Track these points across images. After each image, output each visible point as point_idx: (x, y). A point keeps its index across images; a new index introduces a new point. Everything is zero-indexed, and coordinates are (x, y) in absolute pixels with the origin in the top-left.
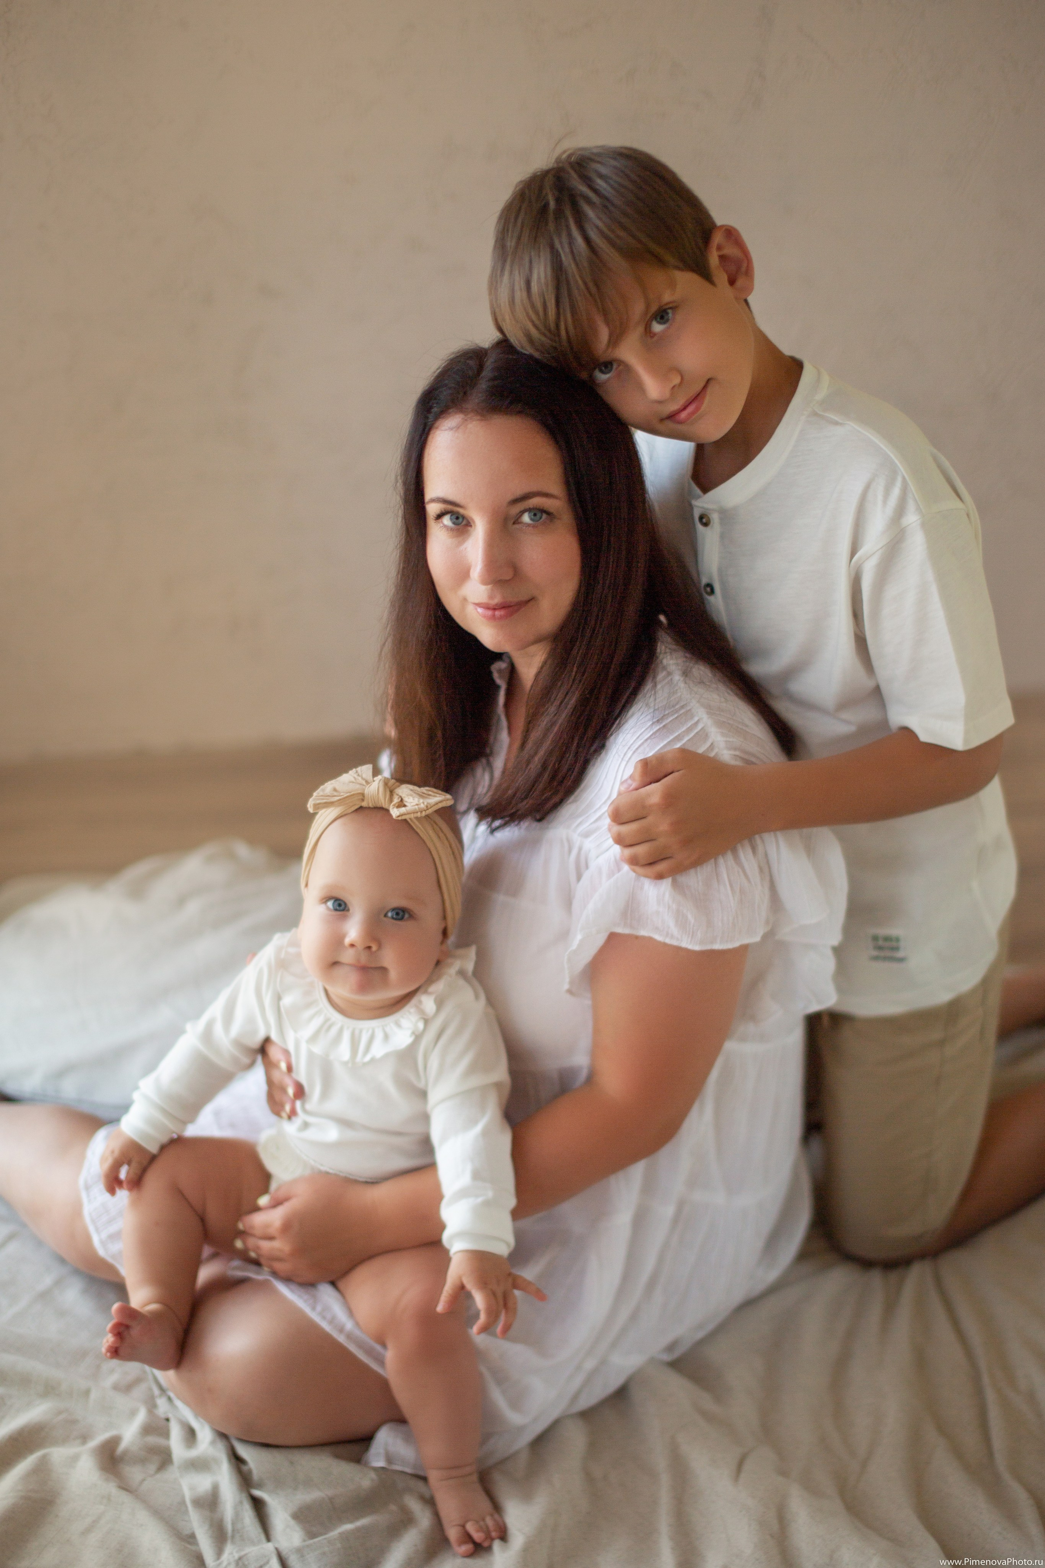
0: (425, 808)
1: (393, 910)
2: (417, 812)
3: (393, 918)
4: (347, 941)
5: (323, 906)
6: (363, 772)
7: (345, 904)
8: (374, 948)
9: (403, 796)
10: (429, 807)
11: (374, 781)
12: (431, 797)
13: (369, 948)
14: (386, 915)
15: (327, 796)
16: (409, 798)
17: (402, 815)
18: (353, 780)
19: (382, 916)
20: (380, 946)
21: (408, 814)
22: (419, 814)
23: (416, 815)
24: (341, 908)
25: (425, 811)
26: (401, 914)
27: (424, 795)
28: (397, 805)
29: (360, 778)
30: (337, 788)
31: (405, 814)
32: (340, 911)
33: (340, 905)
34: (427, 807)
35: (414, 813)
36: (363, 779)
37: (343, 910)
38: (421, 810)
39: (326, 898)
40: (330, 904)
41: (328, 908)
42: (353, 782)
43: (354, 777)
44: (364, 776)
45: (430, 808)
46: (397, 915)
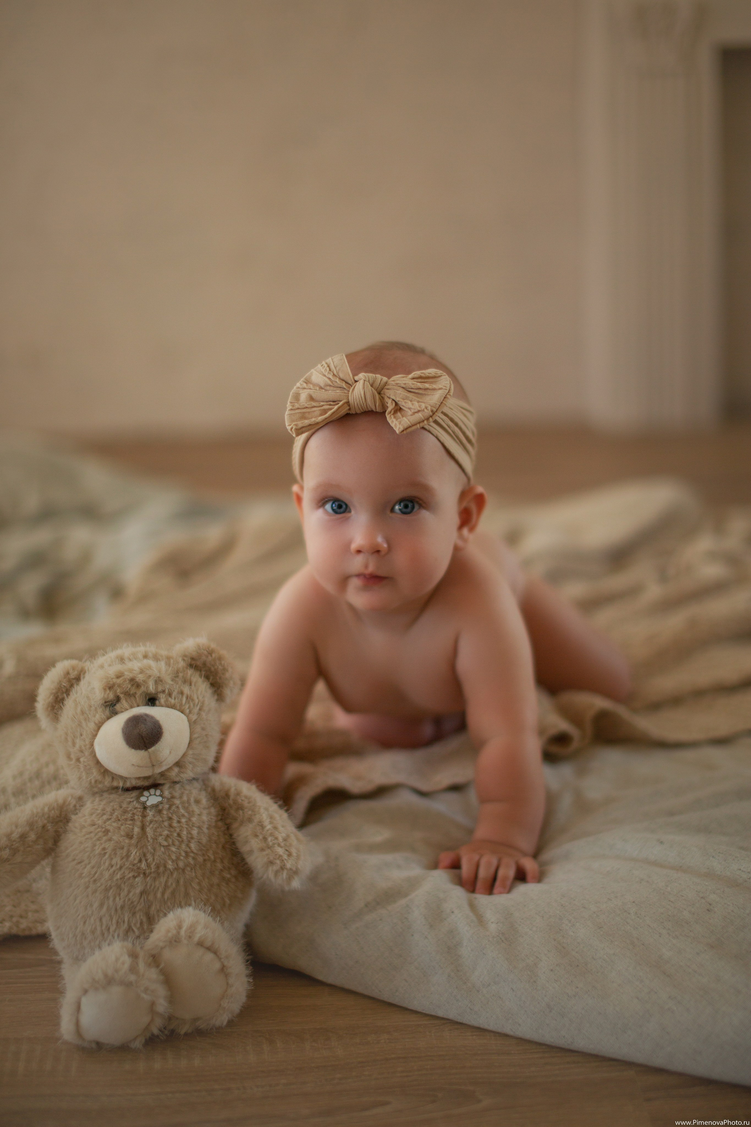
0: (431, 414)
1: (400, 501)
2: (423, 421)
3: (401, 512)
5: (321, 511)
6: (337, 369)
7: (346, 505)
8: (383, 552)
9: (397, 399)
10: (435, 410)
11: (356, 381)
12: (429, 392)
13: (378, 551)
14: (392, 510)
15: (305, 408)
16: (405, 403)
17: (406, 429)
18: (329, 382)
19: (389, 512)
20: (390, 546)
21: (413, 425)
22: (426, 422)
23: (422, 425)
24: (342, 510)
25: (431, 416)
26: (410, 505)
27: (420, 392)
28: (393, 412)
29: (337, 380)
30: (314, 396)
31: (410, 427)
32: (340, 513)
33: (340, 507)
34: (432, 411)
35: (419, 423)
36: (342, 380)
37: (344, 512)
38: (426, 417)
39: (323, 500)
40: (328, 507)
41: (326, 511)
42: (330, 386)
43: (329, 379)
44: (342, 376)
46: (406, 506)
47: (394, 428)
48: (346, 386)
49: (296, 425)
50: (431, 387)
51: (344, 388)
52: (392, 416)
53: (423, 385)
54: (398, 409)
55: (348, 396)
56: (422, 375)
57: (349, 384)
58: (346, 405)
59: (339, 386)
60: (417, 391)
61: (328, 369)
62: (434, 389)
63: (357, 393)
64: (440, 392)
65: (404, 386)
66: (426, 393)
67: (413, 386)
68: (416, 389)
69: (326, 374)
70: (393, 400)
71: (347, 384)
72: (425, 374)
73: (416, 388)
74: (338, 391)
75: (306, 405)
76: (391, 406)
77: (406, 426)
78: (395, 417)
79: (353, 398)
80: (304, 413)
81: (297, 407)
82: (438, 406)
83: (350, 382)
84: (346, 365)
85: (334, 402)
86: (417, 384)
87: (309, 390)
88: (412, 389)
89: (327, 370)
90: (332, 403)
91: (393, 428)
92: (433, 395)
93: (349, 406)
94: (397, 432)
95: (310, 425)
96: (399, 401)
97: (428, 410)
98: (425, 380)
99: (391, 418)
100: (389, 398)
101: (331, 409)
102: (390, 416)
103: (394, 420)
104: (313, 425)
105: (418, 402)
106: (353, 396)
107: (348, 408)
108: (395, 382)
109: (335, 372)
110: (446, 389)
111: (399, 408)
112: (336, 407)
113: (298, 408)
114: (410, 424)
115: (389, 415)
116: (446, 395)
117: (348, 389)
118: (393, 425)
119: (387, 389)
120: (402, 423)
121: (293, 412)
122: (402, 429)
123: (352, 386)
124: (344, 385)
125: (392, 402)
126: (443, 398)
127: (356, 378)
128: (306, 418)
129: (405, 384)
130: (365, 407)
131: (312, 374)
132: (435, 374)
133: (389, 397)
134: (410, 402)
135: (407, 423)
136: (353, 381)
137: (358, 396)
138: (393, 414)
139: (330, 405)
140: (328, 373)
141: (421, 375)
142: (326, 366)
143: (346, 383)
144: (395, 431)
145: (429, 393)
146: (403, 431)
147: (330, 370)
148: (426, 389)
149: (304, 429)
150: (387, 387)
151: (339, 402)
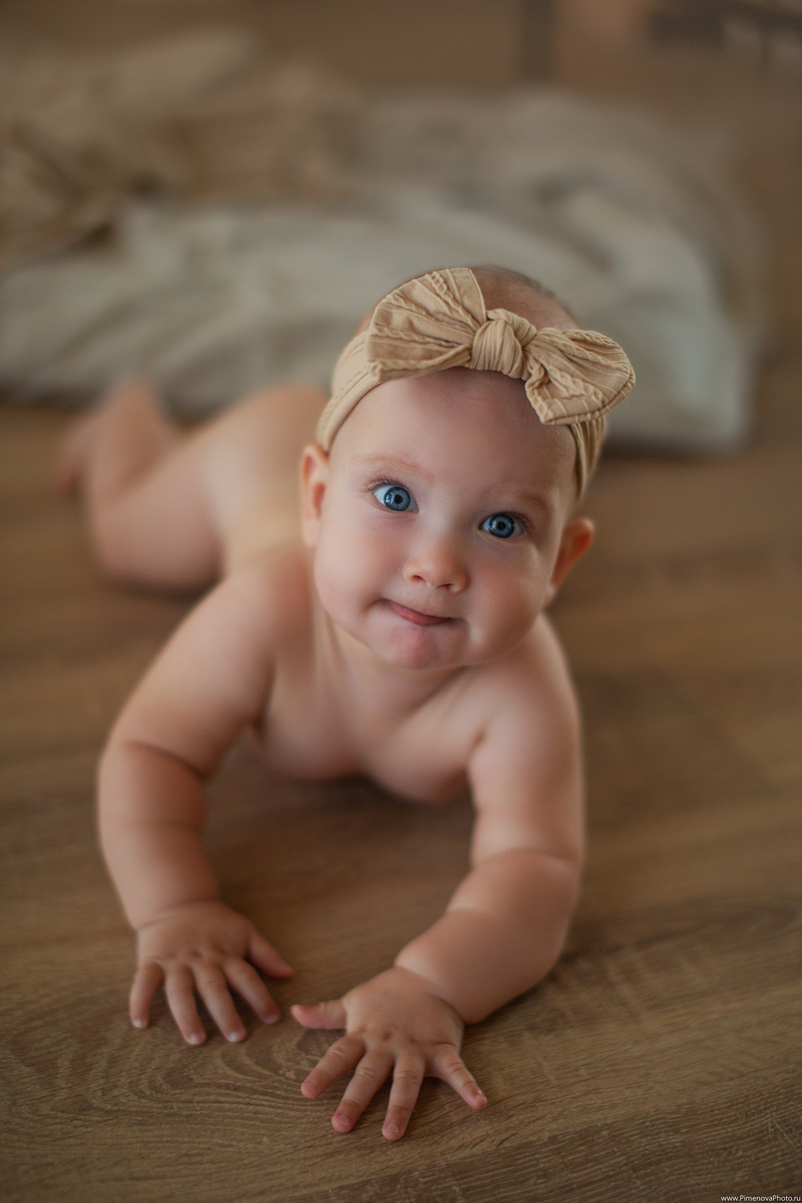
0: (600, 405)
1: (495, 516)
2: (586, 414)
3: (492, 533)
4: (410, 570)
6: (462, 291)
7: (410, 497)
8: (456, 589)
9: (549, 367)
10: (607, 401)
11: (489, 320)
13: (447, 586)
14: (480, 527)
15: (398, 339)
16: (562, 376)
17: (557, 419)
18: (445, 309)
19: (475, 527)
20: (468, 583)
21: (569, 416)
22: (589, 416)
23: (582, 419)
24: (401, 505)
25: (599, 410)
26: (508, 523)
27: (587, 365)
28: (537, 384)
29: (459, 309)
30: (415, 323)
32: (398, 509)
33: (398, 499)
34: (603, 402)
35: (579, 415)
36: (467, 311)
37: (403, 510)
38: (592, 409)
39: (374, 481)
40: (381, 493)
41: (377, 502)
42: (446, 315)
43: (446, 303)
44: (467, 304)
45: (609, 404)
46: (501, 526)
47: (538, 412)
48: (473, 323)
49: (384, 364)
50: (604, 362)
51: (469, 326)
52: (536, 392)
53: (592, 355)
54: (546, 382)
55: (473, 339)
56: (588, 338)
57: (478, 321)
58: (467, 353)
59: (460, 319)
60: (581, 362)
61: (445, 287)
62: (608, 367)
63: (489, 341)
64: (618, 374)
65: (563, 348)
66: (596, 369)
67: (577, 353)
68: (580, 358)
69: (442, 294)
70: (542, 365)
71: (474, 321)
72: (591, 338)
73: (581, 356)
74: (457, 327)
75: (402, 335)
76: (536, 375)
77: (558, 414)
78: (539, 394)
79: (480, 344)
80: (396, 347)
81: (386, 334)
82: (613, 396)
83: (479, 319)
84: (477, 289)
85: (447, 341)
86: (583, 351)
87: (409, 312)
88: (574, 356)
89: (443, 288)
90: (444, 343)
91: (534, 410)
92: (605, 376)
93: (471, 355)
94: (542, 420)
95: (405, 370)
96: (551, 370)
97: (597, 398)
98: (591, 348)
99: (533, 394)
100: (536, 361)
101: (441, 354)
102: (533, 390)
103: (539, 399)
104: (409, 370)
105: (584, 381)
106: (481, 342)
107: (469, 358)
108: (551, 339)
109: (457, 295)
110: (627, 373)
111: (547, 380)
112: (452, 352)
113: (388, 337)
114: (565, 414)
115: (531, 388)
116: (626, 382)
117: (474, 328)
118: (536, 407)
119: (536, 346)
120: (554, 407)
121: (379, 341)
122: (551, 415)
123: (481, 326)
124: (469, 321)
125: (540, 369)
126: (622, 386)
127: (491, 314)
128: (398, 357)
129: (565, 346)
130: (495, 364)
131: (413, 286)
132: (605, 341)
133: (537, 358)
134: (569, 377)
135: (561, 410)
136: (485, 318)
137: (491, 345)
138: (538, 388)
139: (440, 345)
140: (445, 293)
141: (585, 338)
142: (441, 280)
143: (473, 317)
144: (538, 417)
145: (600, 371)
146: (551, 420)
147: (448, 289)
148: (595, 363)
149: (394, 373)
150: (534, 342)
151: (455, 345)
